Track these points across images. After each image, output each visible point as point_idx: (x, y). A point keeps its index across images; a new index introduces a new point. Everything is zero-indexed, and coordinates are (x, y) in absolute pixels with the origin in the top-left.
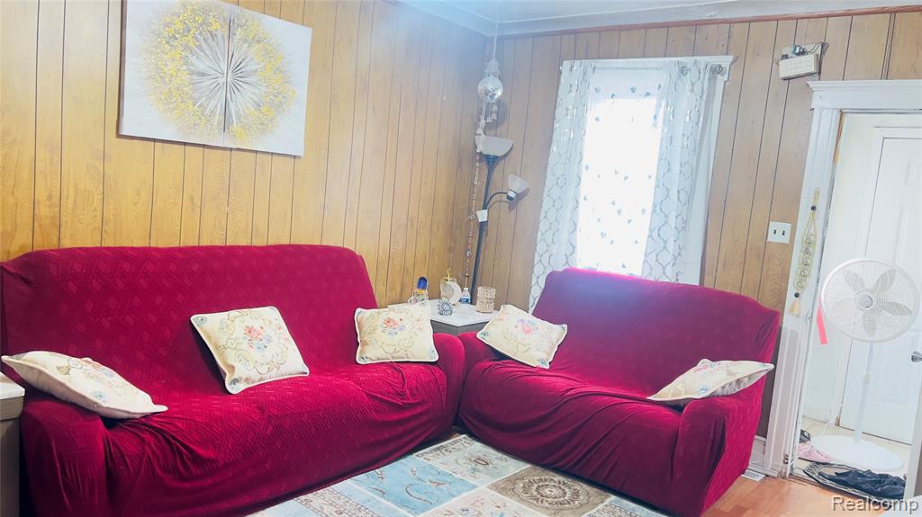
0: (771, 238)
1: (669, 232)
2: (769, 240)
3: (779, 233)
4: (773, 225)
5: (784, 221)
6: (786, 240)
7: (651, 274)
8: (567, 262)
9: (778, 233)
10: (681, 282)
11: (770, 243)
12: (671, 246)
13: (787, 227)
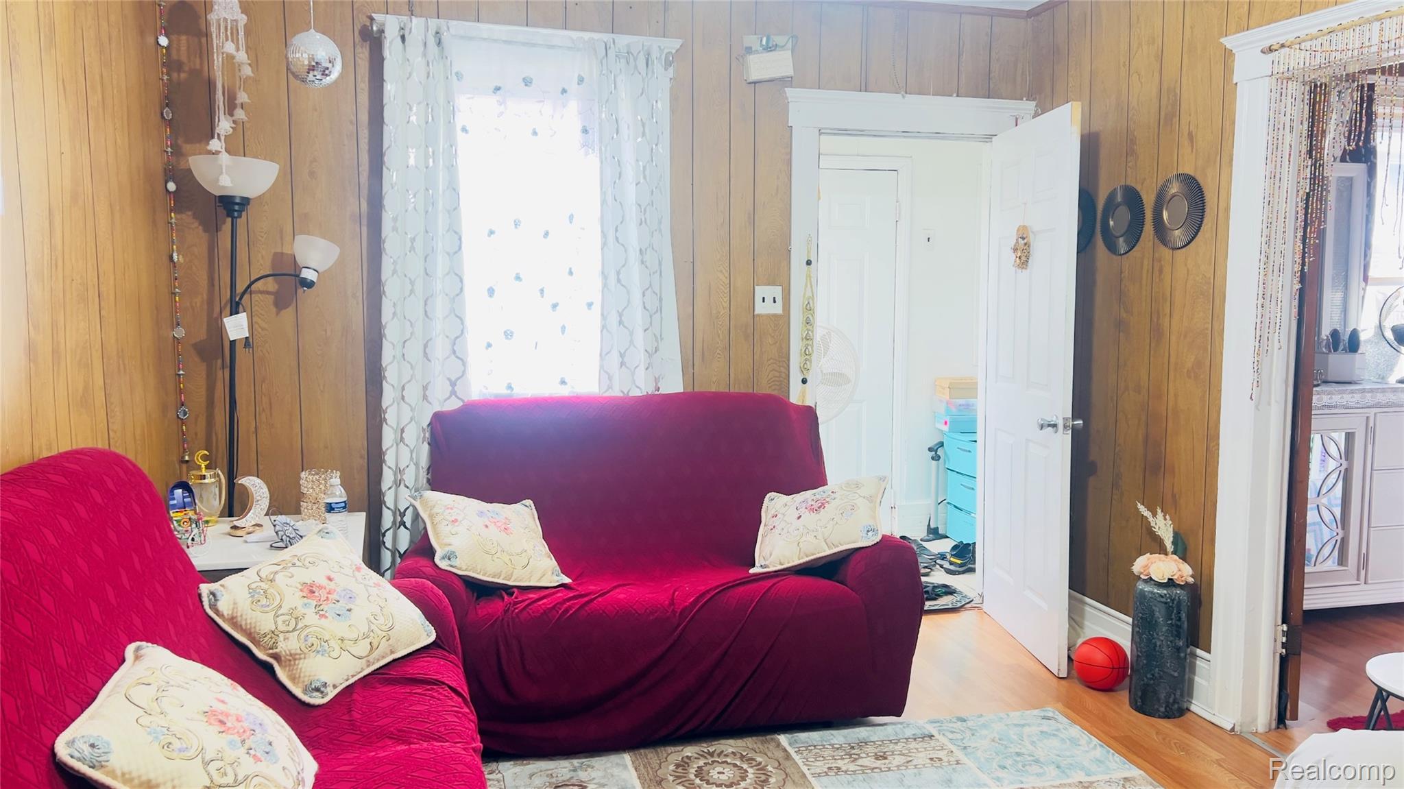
0: (760, 309)
1: (637, 317)
2: (757, 312)
3: (769, 300)
4: (760, 291)
5: (773, 283)
6: (778, 309)
7: (610, 387)
8: (453, 393)
9: (767, 301)
10: (664, 391)
11: (758, 315)
12: (639, 336)
13: (777, 291)
